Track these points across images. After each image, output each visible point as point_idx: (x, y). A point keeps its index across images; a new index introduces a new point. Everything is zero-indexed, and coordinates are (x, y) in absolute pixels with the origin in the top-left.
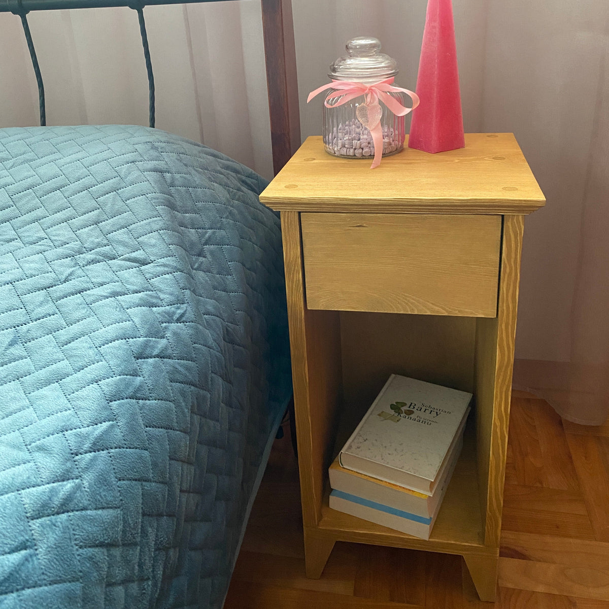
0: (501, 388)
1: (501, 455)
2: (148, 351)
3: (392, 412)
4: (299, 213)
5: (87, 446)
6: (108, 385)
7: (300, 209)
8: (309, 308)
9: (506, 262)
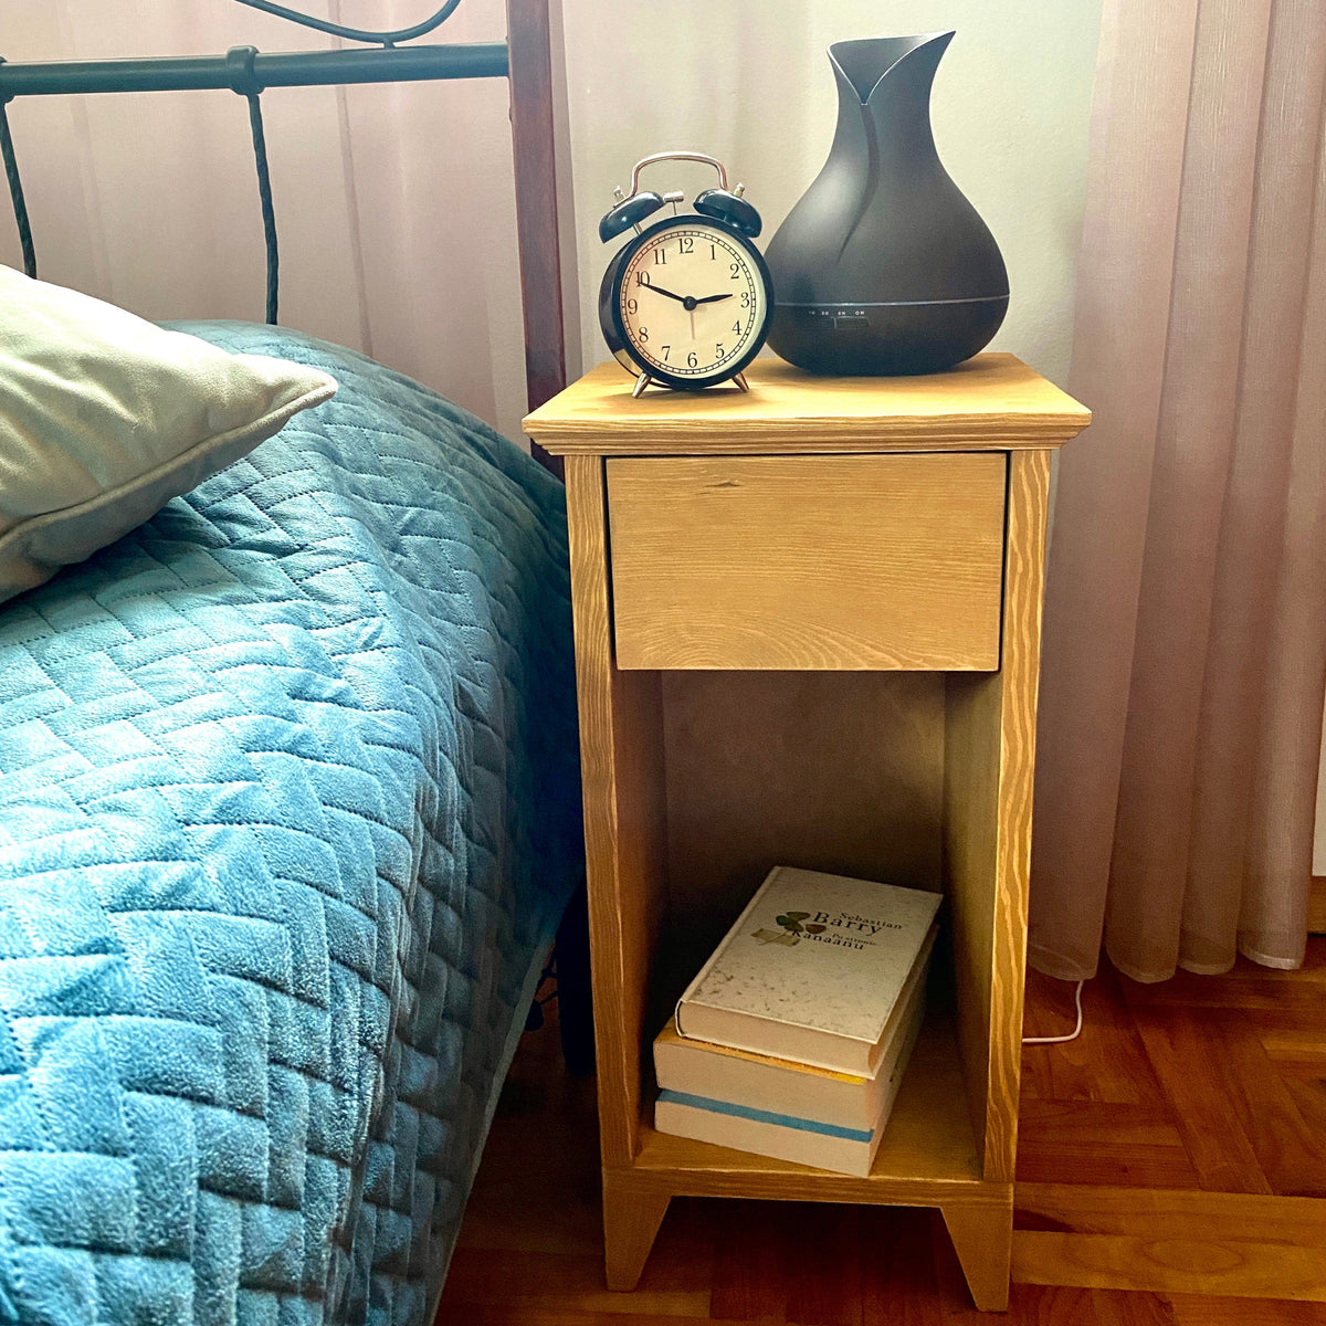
0: (1012, 821)
1: (1015, 974)
2: (313, 689)
3: (782, 930)
4: (604, 458)
5: (208, 812)
6: (242, 727)
7: (606, 449)
8: (620, 668)
9: (1016, 549)
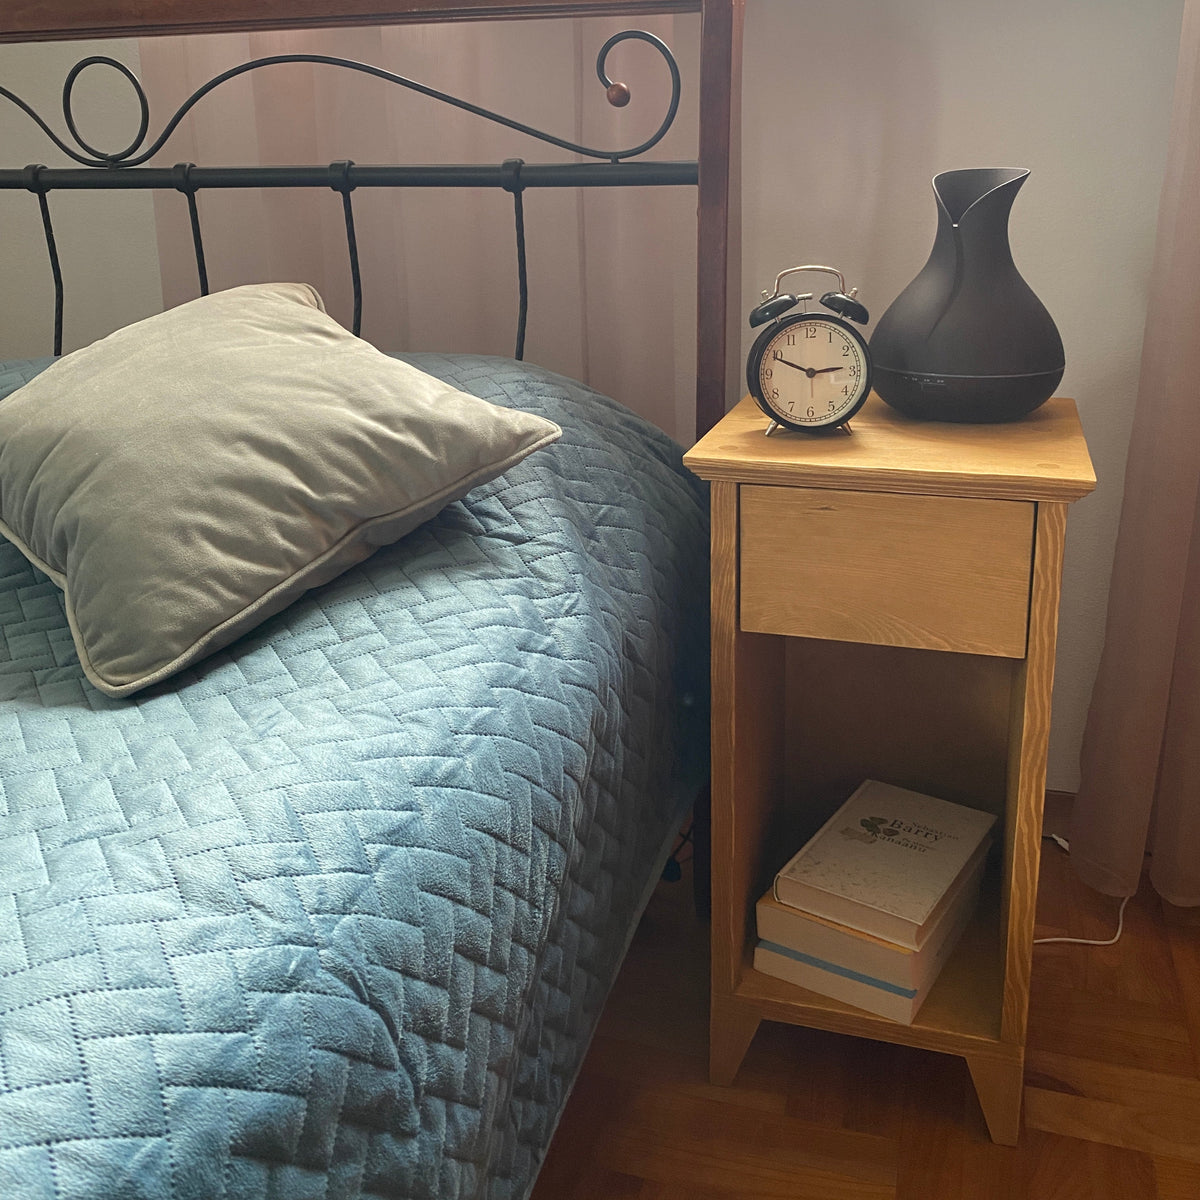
0: (1031, 771)
1: (1029, 884)
2: (532, 644)
3: (864, 830)
4: (739, 485)
5: (468, 726)
6: (488, 669)
7: (740, 478)
8: (743, 630)
9: (1040, 572)
